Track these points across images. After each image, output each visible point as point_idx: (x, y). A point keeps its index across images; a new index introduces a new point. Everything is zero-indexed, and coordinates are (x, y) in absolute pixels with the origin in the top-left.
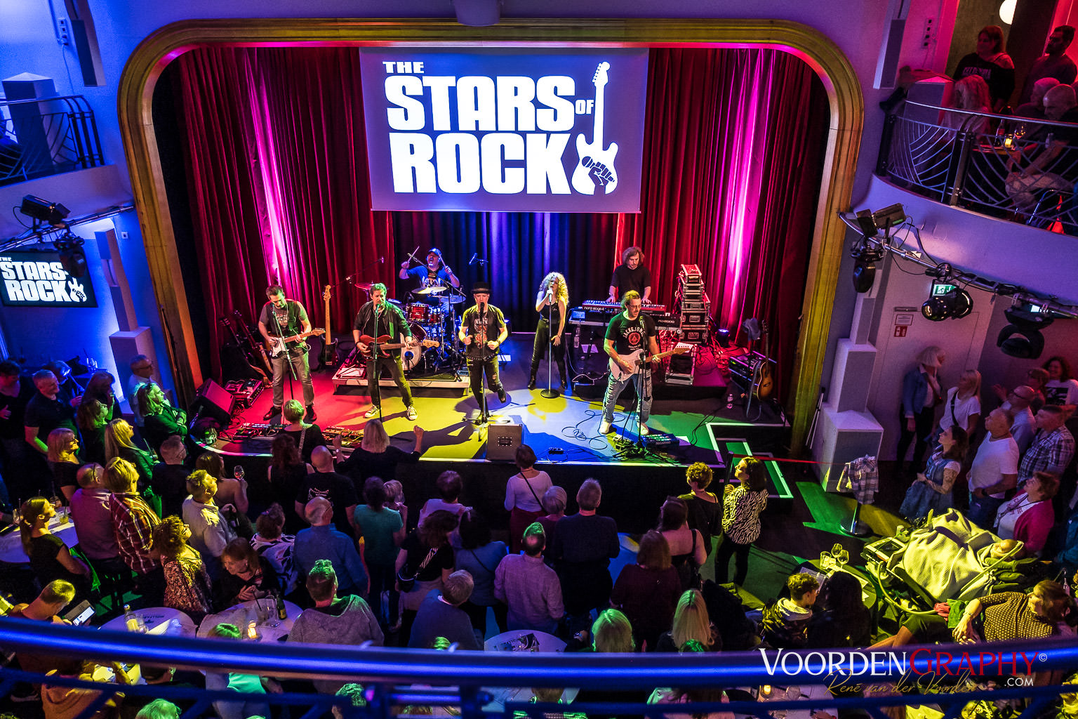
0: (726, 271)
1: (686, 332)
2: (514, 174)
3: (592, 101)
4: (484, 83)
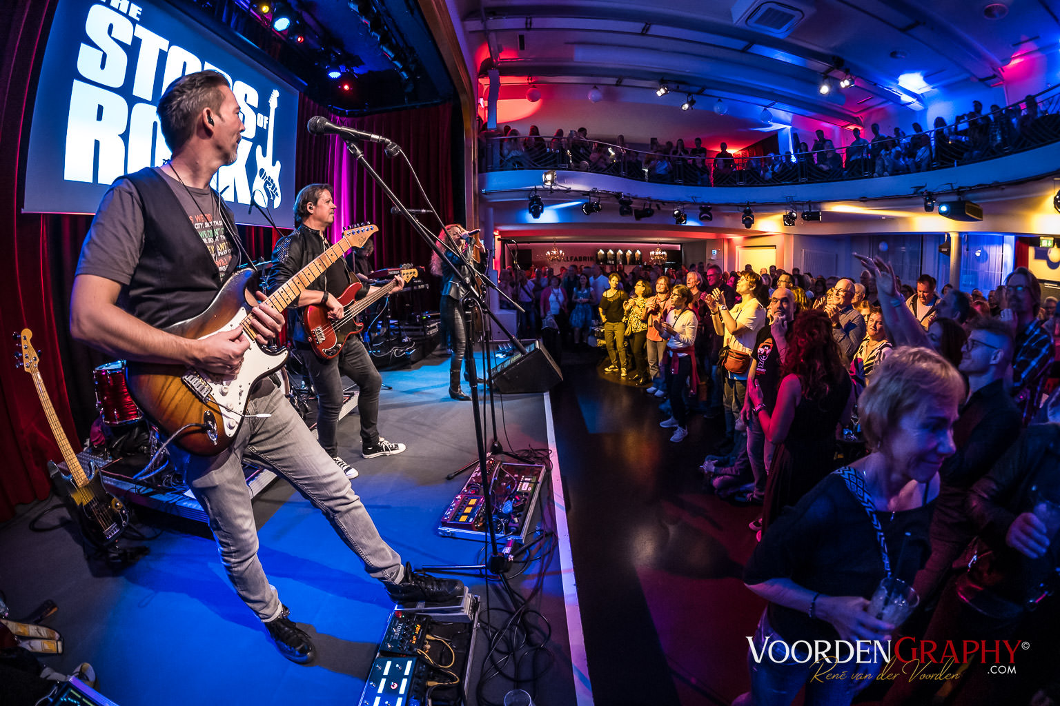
3: (267, 119)
4: (193, 60)
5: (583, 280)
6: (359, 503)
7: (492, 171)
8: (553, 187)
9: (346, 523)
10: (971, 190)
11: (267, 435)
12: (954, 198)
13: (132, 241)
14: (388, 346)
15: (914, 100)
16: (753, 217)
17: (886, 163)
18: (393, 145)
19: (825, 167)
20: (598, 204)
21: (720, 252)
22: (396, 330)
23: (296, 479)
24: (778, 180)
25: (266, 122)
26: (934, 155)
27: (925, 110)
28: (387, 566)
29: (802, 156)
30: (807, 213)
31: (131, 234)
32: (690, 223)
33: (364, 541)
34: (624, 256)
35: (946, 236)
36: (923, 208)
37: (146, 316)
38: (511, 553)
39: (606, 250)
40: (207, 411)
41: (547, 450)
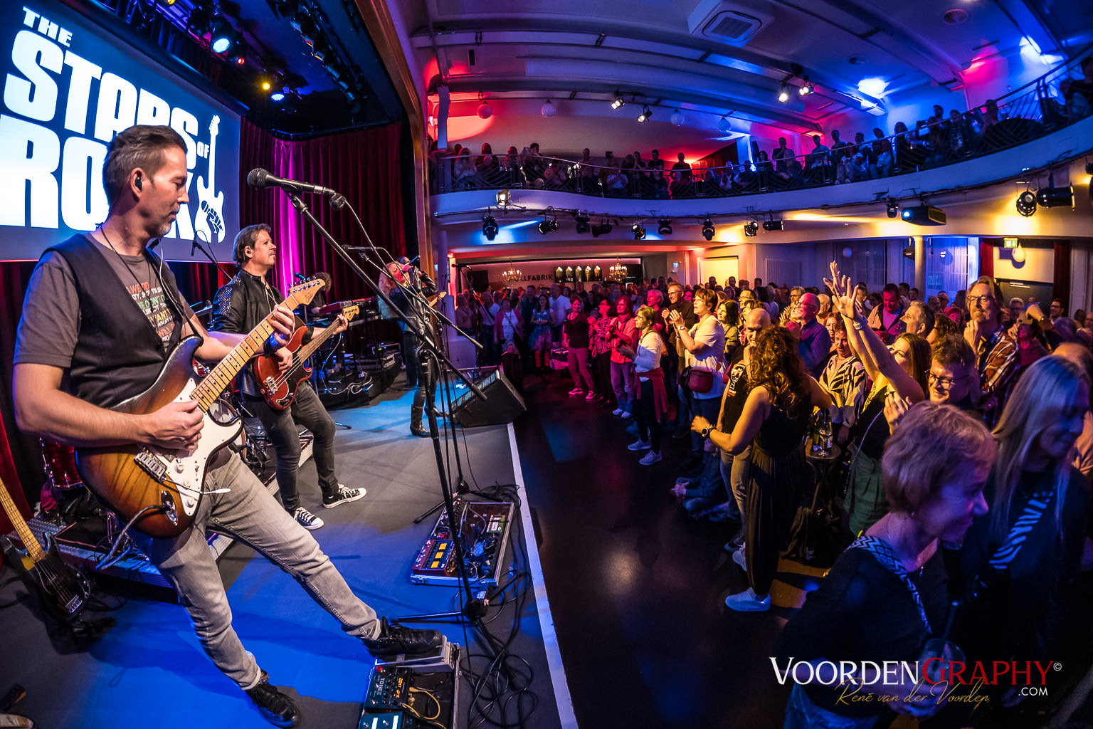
3: (208, 147)
4: (128, 88)
5: (542, 302)
6: (329, 563)
7: (444, 192)
8: (507, 207)
9: (318, 585)
10: (934, 194)
11: (228, 506)
12: (917, 203)
13: (67, 320)
14: (346, 382)
15: (874, 105)
16: (713, 228)
17: (848, 170)
18: (338, 197)
19: (785, 176)
20: (554, 223)
21: (682, 265)
22: (352, 364)
23: (263, 547)
24: (736, 191)
25: (207, 151)
26: (895, 161)
27: (886, 115)
28: (364, 623)
29: (761, 165)
30: (769, 223)
31: (66, 314)
32: (649, 237)
33: (337, 601)
34: (583, 272)
35: (910, 240)
36: (886, 214)
37: (91, 396)
38: (486, 597)
39: (564, 268)
40: (163, 491)
41: (514, 486)
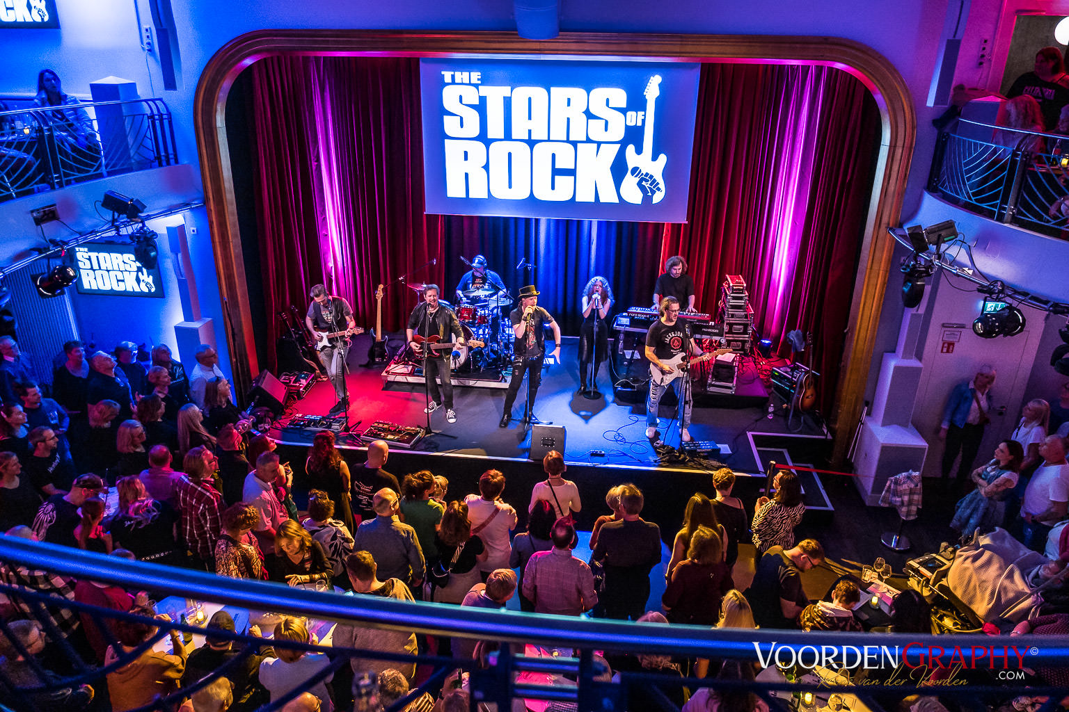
0: (770, 284)
1: (729, 342)
2: (564, 182)
3: (643, 113)
4: (538, 93)
